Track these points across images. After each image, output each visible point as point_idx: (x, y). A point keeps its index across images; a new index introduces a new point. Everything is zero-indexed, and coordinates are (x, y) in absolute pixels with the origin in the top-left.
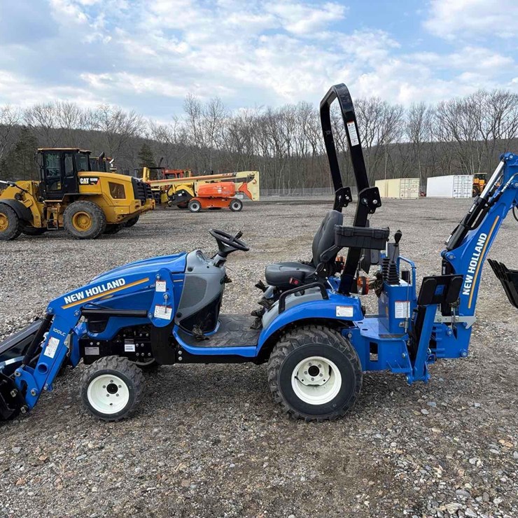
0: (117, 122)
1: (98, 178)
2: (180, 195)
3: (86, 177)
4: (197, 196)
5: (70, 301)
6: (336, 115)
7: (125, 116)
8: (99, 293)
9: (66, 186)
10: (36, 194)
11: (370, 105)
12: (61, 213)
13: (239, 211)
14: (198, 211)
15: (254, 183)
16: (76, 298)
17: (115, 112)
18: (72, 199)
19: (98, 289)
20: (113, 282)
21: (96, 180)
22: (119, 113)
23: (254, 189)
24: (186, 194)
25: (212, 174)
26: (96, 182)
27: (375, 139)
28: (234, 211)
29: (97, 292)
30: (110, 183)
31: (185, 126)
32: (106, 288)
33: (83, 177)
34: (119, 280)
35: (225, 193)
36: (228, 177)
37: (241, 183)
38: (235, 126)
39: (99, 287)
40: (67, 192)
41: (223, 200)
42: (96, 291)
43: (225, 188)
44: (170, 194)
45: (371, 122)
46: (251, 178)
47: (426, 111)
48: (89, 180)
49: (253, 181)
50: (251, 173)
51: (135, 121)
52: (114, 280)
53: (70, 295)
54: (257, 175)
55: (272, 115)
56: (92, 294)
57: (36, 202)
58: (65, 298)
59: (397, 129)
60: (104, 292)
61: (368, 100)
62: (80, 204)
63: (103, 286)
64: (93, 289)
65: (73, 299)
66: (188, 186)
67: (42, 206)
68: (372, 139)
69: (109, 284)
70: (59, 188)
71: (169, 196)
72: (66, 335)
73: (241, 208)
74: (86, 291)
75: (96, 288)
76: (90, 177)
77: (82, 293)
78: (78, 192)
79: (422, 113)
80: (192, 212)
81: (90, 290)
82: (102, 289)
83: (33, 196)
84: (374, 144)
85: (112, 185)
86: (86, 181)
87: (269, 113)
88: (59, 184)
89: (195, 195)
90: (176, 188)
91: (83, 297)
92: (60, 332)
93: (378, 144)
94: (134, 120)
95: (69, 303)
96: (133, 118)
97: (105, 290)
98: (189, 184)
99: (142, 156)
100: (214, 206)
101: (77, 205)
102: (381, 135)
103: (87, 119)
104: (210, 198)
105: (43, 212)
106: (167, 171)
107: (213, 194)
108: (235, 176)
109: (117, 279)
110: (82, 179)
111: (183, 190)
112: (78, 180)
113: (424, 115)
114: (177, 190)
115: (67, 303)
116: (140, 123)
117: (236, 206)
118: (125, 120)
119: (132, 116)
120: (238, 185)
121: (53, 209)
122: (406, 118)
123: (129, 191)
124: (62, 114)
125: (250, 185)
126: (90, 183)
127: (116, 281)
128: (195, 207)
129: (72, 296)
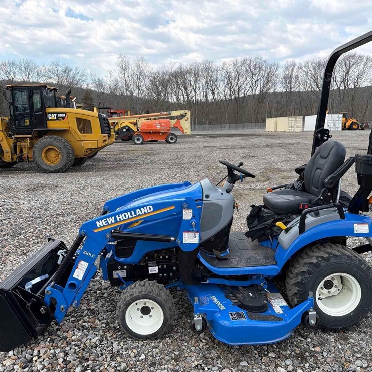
0: (66, 75)
1: (66, 113)
2: (124, 130)
3: (54, 113)
4: (140, 130)
5: (102, 225)
6: (230, 70)
7: (71, 70)
8: (129, 218)
9: (35, 121)
10: (5, 130)
11: (255, 63)
12: (31, 147)
13: (174, 143)
14: (141, 144)
15: (186, 120)
16: (107, 222)
17: (64, 67)
18: (41, 134)
19: (128, 215)
20: (142, 209)
21: (64, 115)
22: (67, 68)
23: (186, 124)
24: (129, 129)
25: (148, 113)
26: (63, 118)
27: (259, 89)
28: (170, 143)
29: (127, 217)
30: (77, 119)
31: (117, 78)
32: (135, 213)
33: (51, 113)
34: (148, 207)
35: (163, 128)
36: (165, 115)
37: (176, 120)
38: (154, 78)
39: (129, 213)
40: (35, 128)
41: (161, 134)
42: (125, 217)
43: (162, 124)
44: (116, 129)
45: (255, 75)
46: (183, 116)
47: (296, 68)
48: (57, 116)
49: (185, 118)
50: (183, 112)
51: (80, 74)
52: (143, 207)
53: (101, 219)
54: (188, 113)
55: (183, 70)
56: (122, 219)
57: (6, 137)
58: (97, 222)
59: (273, 81)
60: (133, 217)
61: (253, 59)
62: (49, 139)
63: (132, 212)
64: (123, 214)
65: (104, 223)
66: (130, 123)
67: (12, 140)
68: (257, 88)
69: (138, 210)
70: (28, 124)
71: (115, 131)
72: (96, 257)
73: (176, 140)
74: (117, 216)
75: (126, 214)
76: (57, 113)
77: (113, 217)
78: (47, 128)
79: (293, 68)
80: (136, 144)
81: (120, 215)
82: (131, 215)
83: (2, 131)
84: (257, 92)
85: (79, 120)
86: (54, 117)
87: (181, 68)
88: (28, 121)
89: (138, 130)
90: (121, 124)
91: (113, 221)
92: (90, 254)
93: (261, 92)
94: (78, 73)
95: (100, 226)
96: (78, 72)
97: (134, 215)
98: (131, 121)
99: (85, 101)
100: (153, 139)
101: (46, 139)
102: (262, 85)
103: (42, 72)
104: (150, 133)
105: (12, 146)
106: (112, 111)
107: (153, 129)
108: (171, 114)
109: (146, 206)
110: (50, 115)
111: (127, 126)
112: (46, 116)
113: (294, 70)
114: (122, 126)
115: (98, 226)
116: (83, 76)
117: (172, 139)
118: (72, 73)
119: (77, 70)
120: (173, 122)
121: (23, 144)
122: (281, 73)
123: (96, 125)
124: (23, 69)
125: (183, 121)
126: (58, 118)
127: (145, 208)
128: (138, 140)
129: (103, 220)
